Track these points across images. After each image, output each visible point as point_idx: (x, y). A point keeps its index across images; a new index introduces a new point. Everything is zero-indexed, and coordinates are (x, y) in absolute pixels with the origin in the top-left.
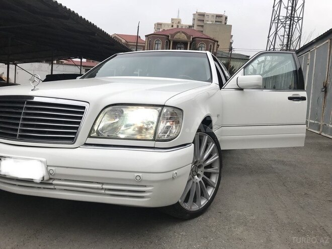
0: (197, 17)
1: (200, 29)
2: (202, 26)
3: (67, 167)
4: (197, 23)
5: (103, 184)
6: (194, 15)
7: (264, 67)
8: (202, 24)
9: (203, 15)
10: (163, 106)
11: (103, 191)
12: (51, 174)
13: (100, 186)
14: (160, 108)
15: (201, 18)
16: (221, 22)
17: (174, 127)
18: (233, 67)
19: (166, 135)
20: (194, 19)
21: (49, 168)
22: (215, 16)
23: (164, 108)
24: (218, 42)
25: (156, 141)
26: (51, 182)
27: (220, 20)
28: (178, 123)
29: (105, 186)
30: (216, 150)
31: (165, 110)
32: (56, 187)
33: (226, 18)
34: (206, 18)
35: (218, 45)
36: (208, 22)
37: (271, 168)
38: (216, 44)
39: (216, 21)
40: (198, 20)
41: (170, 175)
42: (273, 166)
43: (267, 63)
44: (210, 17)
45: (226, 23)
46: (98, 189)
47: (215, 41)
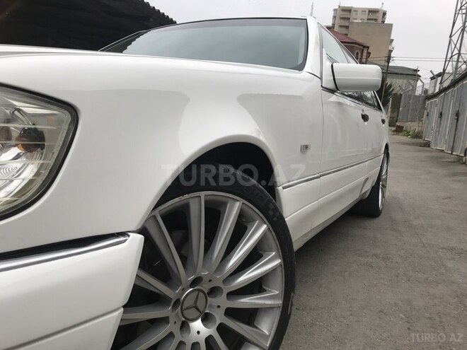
0: (340, 14)
1: (344, 31)
2: (347, 27)
4: (338, 22)
6: (335, 10)
7: (441, 83)
8: (347, 24)
9: (348, 10)
15: (346, 15)
16: (376, 20)
18: (390, 86)
20: (335, 17)
22: (367, 12)
24: (368, 47)
27: (375, 18)
30: (272, 241)
33: (384, 14)
34: (353, 15)
35: (370, 53)
36: (355, 21)
37: (443, 270)
38: (365, 51)
39: (368, 19)
40: (342, 18)
42: (450, 264)
43: (446, 76)
44: (359, 13)
45: (383, 22)
47: (364, 47)
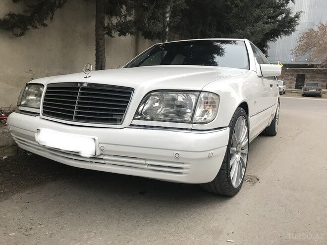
3: (116, 145)
5: (146, 160)
10: (201, 91)
11: (146, 167)
12: (102, 150)
13: (143, 162)
14: (198, 93)
17: (211, 111)
19: (203, 118)
21: (101, 145)
23: (202, 93)
25: (194, 123)
26: (101, 157)
28: (214, 107)
29: (148, 162)
31: (202, 95)
32: (106, 162)
41: (206, 155)
46: (142, 164)
